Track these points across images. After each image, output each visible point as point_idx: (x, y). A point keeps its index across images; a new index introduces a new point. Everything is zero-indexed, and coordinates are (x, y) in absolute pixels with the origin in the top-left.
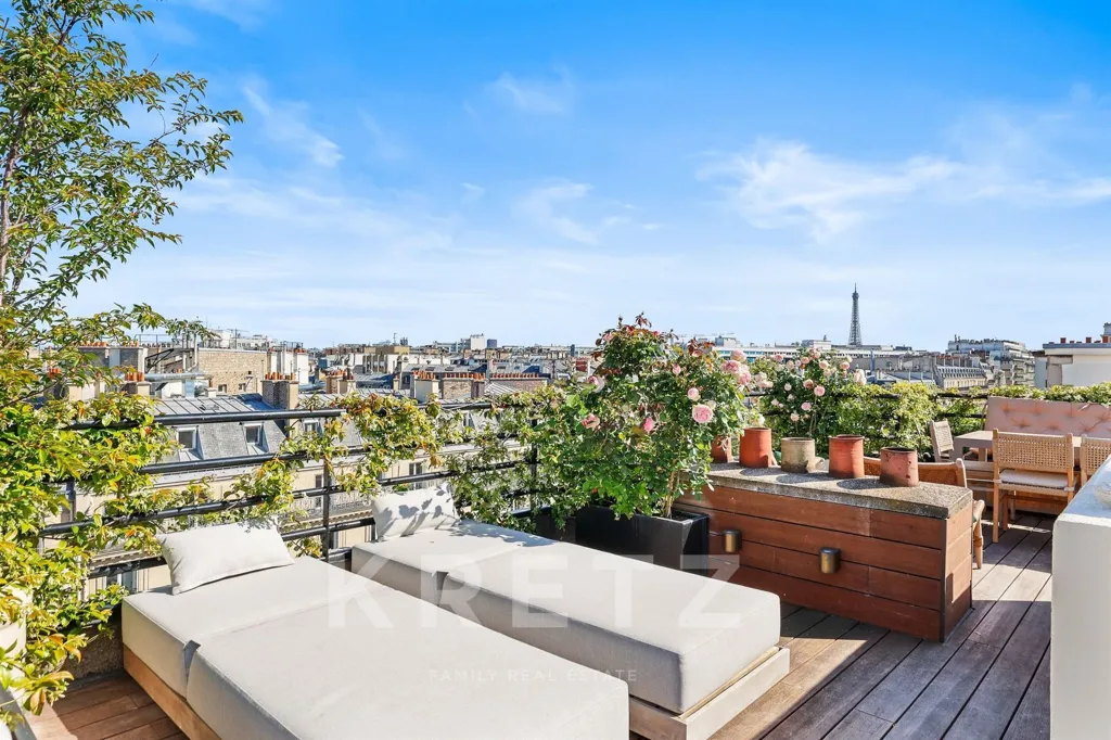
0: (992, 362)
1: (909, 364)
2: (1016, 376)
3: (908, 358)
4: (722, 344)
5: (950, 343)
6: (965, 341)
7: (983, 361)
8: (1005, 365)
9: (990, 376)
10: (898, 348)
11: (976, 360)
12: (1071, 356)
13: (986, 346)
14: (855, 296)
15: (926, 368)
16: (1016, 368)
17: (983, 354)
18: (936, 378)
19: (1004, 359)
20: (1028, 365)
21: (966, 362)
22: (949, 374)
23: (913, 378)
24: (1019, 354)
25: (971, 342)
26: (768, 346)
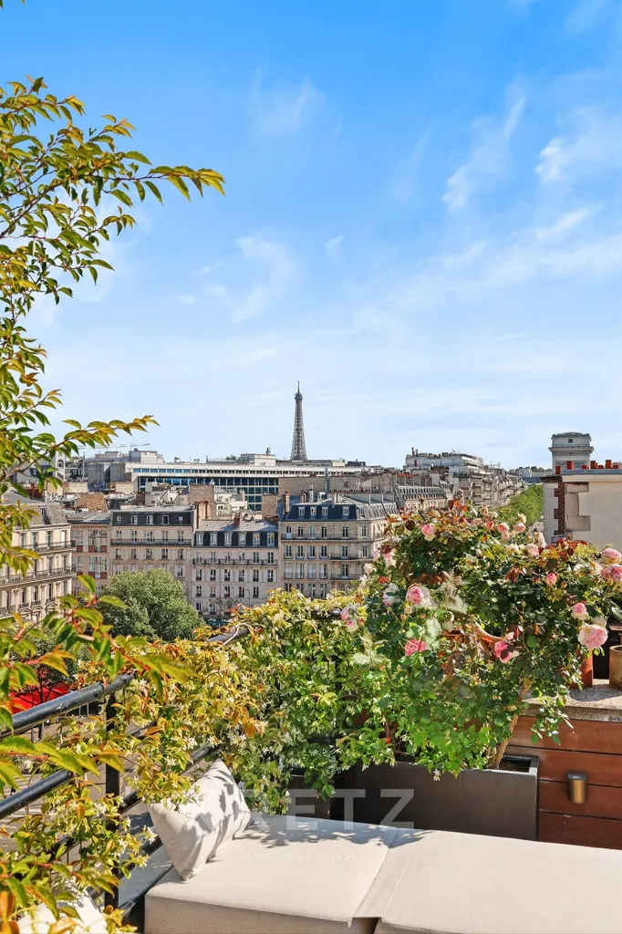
0: (452, 480)
1: (367, 484)
2: (474, 496)
3: (365, 476)
4: (138, 460)
5: (408, 457)
6: (423, 455)
7: (443, 478)
8: (464, 483)
9: (450, 497)
10: (350, 464)
11: (435, 477)
12: (587, 483)
13: (445, 461)
14: (298, 398)
15: (386, 488)
16: (474, 487)
17: (442, 470)
18: (397, 500)
19: (462, 476)
20: (485, 482)
21: (426, 480)
22: (410, 495)
23: (374, 501)
24: (476, 470)
25: (430, 456)
26: (197, 462)
